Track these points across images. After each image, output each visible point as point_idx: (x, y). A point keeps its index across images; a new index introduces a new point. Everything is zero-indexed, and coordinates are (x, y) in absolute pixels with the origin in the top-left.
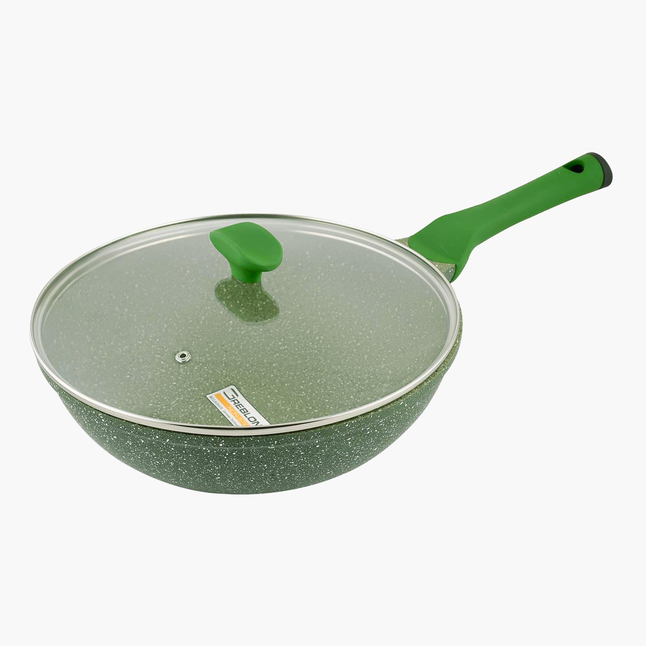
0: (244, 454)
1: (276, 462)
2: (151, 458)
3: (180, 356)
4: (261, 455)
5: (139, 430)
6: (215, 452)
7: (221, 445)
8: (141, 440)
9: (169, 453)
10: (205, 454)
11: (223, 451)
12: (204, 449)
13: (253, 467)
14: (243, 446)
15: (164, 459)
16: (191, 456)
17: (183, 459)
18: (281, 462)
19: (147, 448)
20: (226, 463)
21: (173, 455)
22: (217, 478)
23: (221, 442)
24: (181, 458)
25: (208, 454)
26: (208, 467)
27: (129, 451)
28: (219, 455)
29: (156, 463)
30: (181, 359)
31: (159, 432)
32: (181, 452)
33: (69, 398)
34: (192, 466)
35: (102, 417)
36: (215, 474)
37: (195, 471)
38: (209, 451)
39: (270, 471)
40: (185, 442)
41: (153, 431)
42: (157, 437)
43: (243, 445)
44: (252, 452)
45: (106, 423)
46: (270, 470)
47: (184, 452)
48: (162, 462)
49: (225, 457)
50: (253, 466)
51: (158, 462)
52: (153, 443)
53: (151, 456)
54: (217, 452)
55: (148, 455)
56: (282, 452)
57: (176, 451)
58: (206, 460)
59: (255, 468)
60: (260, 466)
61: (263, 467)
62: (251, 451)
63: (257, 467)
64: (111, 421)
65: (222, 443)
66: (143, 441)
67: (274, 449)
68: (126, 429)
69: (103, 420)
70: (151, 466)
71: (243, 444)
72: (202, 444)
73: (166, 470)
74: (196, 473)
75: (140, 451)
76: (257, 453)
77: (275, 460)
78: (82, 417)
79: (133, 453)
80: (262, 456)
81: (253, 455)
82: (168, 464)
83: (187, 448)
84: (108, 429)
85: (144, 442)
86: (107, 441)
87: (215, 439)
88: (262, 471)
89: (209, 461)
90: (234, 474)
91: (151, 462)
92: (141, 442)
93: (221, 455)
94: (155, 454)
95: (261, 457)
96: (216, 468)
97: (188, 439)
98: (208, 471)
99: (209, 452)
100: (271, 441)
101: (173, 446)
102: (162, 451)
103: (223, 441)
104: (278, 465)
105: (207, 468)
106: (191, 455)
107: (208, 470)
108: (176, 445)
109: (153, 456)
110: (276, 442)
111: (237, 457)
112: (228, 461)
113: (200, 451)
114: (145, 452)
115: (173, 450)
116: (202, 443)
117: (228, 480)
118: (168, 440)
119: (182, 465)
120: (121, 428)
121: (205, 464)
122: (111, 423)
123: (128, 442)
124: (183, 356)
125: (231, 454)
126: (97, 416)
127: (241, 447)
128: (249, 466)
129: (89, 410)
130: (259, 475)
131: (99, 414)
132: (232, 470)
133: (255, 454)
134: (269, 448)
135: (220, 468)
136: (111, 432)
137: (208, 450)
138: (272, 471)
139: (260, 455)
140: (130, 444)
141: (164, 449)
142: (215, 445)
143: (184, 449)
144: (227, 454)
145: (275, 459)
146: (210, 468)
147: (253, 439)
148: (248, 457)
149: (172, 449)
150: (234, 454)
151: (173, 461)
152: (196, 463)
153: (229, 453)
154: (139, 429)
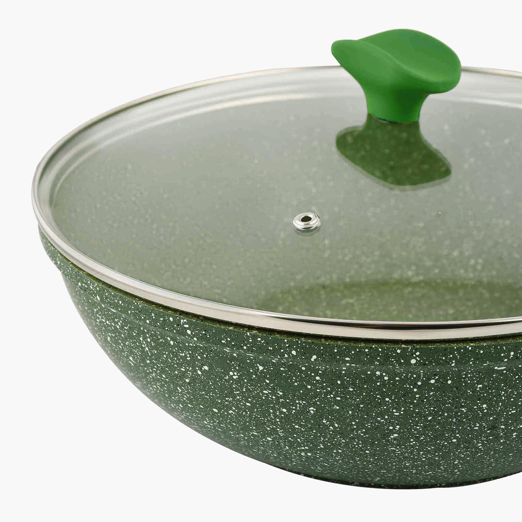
0: (449, 382)
1: (503, 398)
2: (273, 403)
3: (301, 220)
4: (481, 384)
5: (260, 341)
6: (397, 379)
7: (413, 361)
8: (258, 365)
9: (309, 387)
10: (378, 384)
11: (412, 376)
12: (378, 373)
13: (463, 409)
14: (452, 363)
15: (297, 402)
16: (351, 390)
17: (334, 397)
18: (512, 400)
19: (268, 381)
20: (415, 401)
21: (318, 390)
22: (392, 437)
23: (414, 355)
24: (332, 396)
25: (384, 384)
26: (381, 412)
27: (231, 394)
28: (403, 385)
29: (281, 412)
30: (303, 223)
31: (298, 342)
32: (333, 384)
33: (120, 302)
34: (350, 412)
35: (186, 326)
36: (391, 428)
37: (353, 423)
38: (386, 378)
39: (491, 418)
40: (347, 359)
41: (286, 341)
42: (294, 353)
43: (454, 361)
44: (464, 378)
45: (194, 336)
46: (491, 415)
47: (339, 382)
48: (294, 408)
49: (415, 390)
50: (463, 407)
51: (284, 410)
52: (282, 369)
53: (274, 397)
54: (401, 380)
55: (267, 397)
56: (517, 377)
57: (324, 382)
58: (378, 396)
59: (465, 411)
60: (475, 407)
61: (480, 408)
62: (464, 376)
63: (470, 409)
64: (205, 331)
65: (415, 358)
66: (261, 368)
67: (505, 372)
68: (233, 343)
69: (189, 332)
70: (268, 421)
71: (455, 358)
72: (378, 361)
73: (297, 427)
74: (355, 427)
75: (254, 390)
76: (474, 380)
77: (504, 395)
78: (141, 339)
79: (238, 397)
80: (481, 386)
81: (466, 383)
82: (304, 411)
83: (345, 375)
84: (192, 352)
85: (264, 369)
86: (187, 381)
87: (403, 350)
88: (476, 419)
89: (384, 399)
90: (425, 427)
91: (271, 411)
92: (258, 369)
93: (408, 386)
94: (281, 393)
95: (480, 388)
96: (395, 414)
97: (353, 352)
98: (379, 422)
99: (386, 380)
100: (504, 352)
101: (320, 372)
102: (296, 384)
103: (418, 353)
104: (506, 405)
105: (378, 415)
106: (352, 388)
107: (379, 419)
108: (326, 369)
109: (278, 398)
110: (512, 353)
111: (437, 389)
112: (419, 398)
113: (370, 379)
114: (262, 391)
115: (319, 380)
116: (379, 358)
117: (412, 440)
118: (314, 357)
119: (331, 412)
120: (223, 341)
121: (375, 407)
122: (205, 334)
123: (231, 373)
124: (306, 219)
125: (426, 383)
126: (178, 325)
127: (449, 364)
128: (456, 408)
129: (161, 317)
130: (470, 427)
131: (182, 321)
132: (424, 417)
133: (469, 382)
134: (496, 368)
135: (402, 413)
136: (199, 358)
137: (386, 376)
138: (494, 418)
139: (478, 384)
140: (235, 377)
141: (302, 380)
142: (402, 361)
143: (340, 377)
144: (419, 383)
145: (503, 393)
146: (382, 415)
147: (472, 348)
148: (457, 388)
149: (318, 378)
150: (433, 381)
151: (314, 405)
152: (358, 405)
153: (422, 381)
154: (259, 339)
